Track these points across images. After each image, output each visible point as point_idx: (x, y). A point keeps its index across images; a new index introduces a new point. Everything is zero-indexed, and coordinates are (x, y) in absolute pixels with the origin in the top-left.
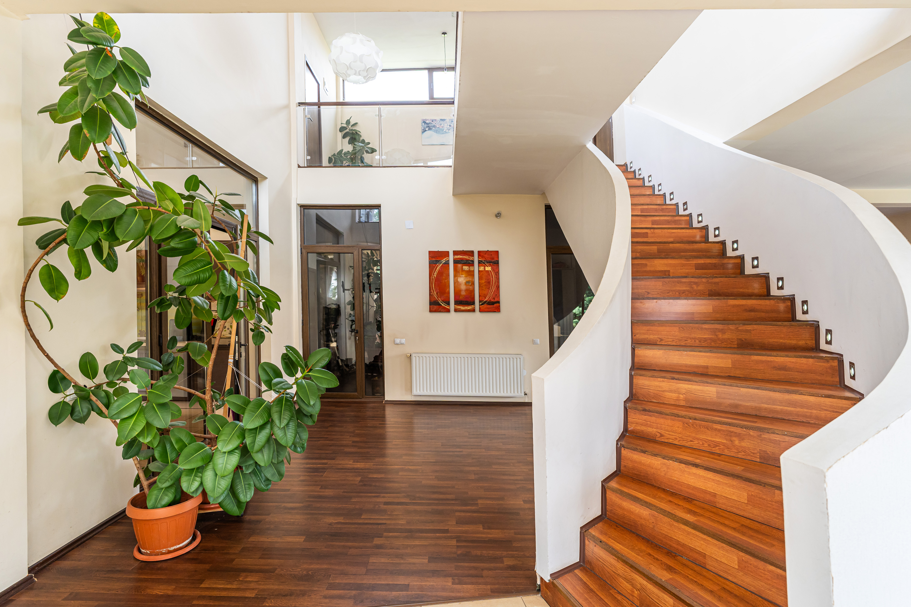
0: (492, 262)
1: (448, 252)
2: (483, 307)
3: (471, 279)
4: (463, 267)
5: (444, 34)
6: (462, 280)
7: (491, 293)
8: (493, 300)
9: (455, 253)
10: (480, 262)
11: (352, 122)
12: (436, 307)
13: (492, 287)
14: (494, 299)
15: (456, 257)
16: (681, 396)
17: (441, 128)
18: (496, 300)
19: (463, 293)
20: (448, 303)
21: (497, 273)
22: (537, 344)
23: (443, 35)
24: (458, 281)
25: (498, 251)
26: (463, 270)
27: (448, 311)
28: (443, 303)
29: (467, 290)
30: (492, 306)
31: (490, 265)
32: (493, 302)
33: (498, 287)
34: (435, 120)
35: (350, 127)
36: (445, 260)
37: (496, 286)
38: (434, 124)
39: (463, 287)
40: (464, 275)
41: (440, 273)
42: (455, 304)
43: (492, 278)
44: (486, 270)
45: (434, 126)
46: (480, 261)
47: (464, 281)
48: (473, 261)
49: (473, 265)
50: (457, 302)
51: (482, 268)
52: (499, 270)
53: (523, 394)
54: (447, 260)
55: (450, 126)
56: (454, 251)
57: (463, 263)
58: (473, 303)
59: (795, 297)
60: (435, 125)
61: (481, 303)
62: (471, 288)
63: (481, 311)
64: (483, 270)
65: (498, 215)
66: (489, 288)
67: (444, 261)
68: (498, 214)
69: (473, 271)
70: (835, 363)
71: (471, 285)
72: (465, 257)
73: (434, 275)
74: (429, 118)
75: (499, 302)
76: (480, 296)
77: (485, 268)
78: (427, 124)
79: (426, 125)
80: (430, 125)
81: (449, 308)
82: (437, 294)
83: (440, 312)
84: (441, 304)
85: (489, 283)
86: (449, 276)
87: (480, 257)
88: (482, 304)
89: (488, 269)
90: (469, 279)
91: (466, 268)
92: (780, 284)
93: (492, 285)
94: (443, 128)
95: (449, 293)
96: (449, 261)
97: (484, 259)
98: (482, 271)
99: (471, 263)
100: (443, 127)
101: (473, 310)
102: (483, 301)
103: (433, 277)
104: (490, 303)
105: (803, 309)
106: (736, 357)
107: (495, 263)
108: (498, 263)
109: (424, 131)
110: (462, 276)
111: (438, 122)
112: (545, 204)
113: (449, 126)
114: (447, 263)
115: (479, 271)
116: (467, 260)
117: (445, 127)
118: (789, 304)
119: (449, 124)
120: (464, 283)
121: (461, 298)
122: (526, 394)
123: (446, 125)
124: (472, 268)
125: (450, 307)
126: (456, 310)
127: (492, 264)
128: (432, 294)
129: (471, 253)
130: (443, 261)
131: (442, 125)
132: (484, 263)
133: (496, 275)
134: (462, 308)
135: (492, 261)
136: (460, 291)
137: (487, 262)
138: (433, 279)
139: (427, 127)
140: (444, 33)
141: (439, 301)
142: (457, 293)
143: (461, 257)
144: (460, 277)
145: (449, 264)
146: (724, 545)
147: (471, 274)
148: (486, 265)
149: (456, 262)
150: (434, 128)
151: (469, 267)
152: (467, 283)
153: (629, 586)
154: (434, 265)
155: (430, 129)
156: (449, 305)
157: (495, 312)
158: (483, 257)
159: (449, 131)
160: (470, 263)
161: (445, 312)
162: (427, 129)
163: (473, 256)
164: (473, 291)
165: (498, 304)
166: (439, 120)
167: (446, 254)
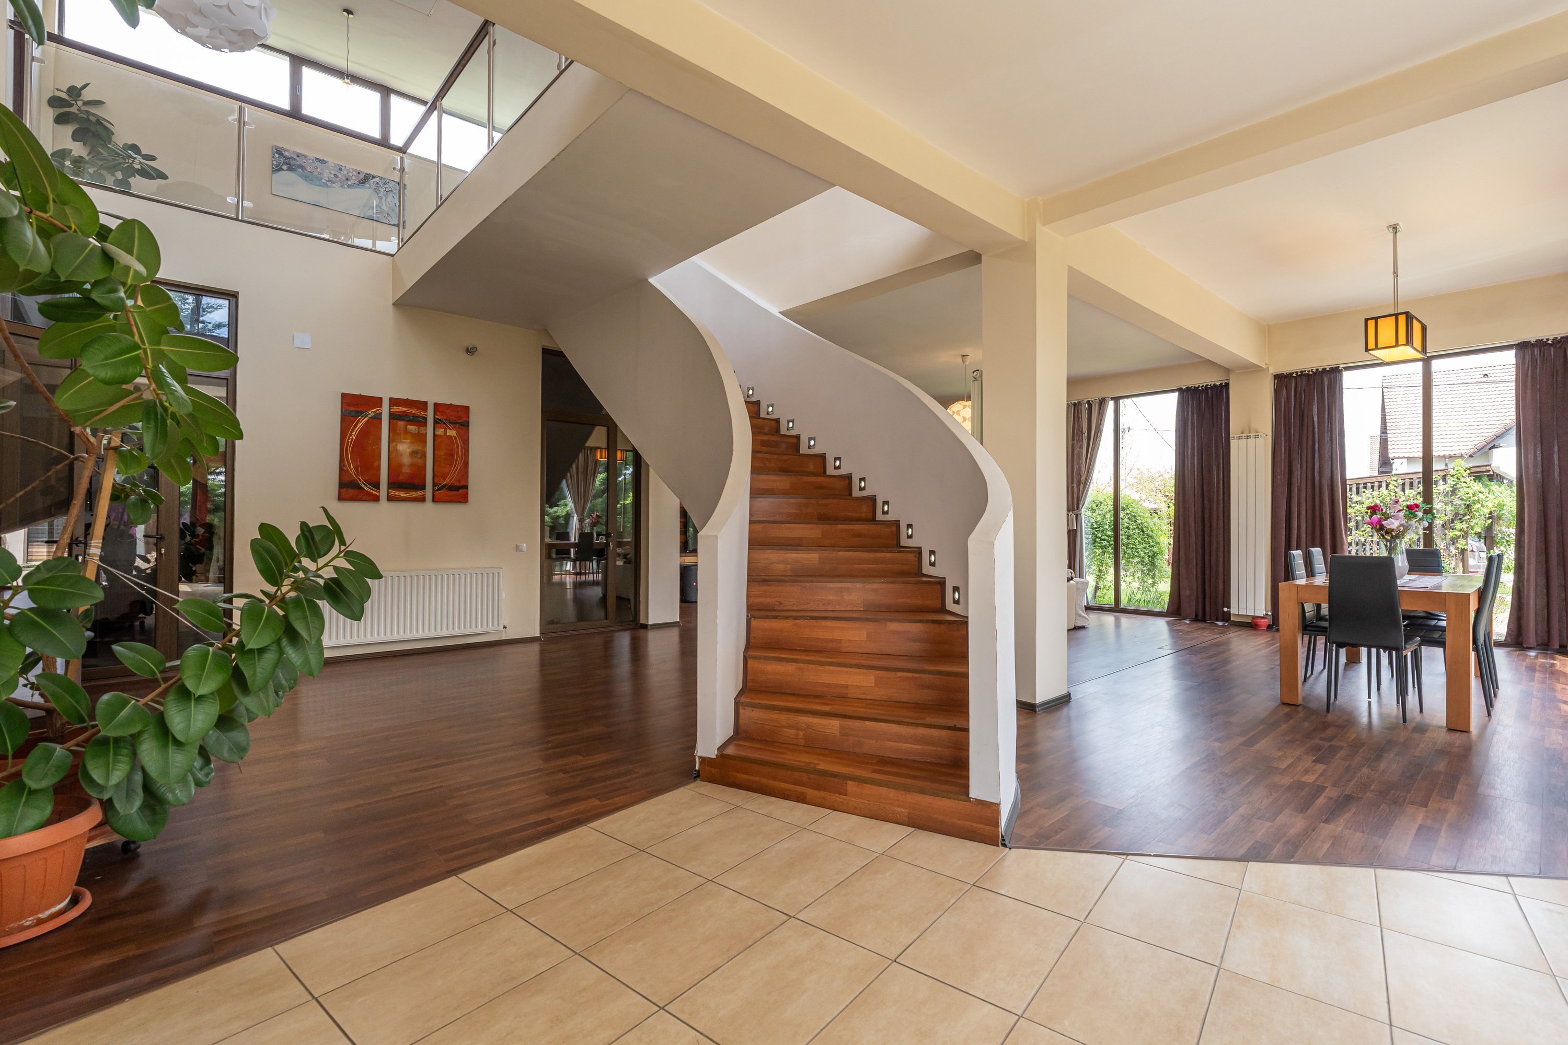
0: (458, 423)
1: (381, 399)
2: (439, 493)
3: (420, 448)
4: (408, 426)
5: (348, 14)
6: (404, 448)
7: (455, 471)
8: (457, 484)
9: (393, 402)
10: (436, 422)
11: (87, 95)
12: (352, 492)
13: (456, 463)
14: (459, 481)
15: (395, 408)
16: (789, 566)
17: (316, 173)
18: (462, 483)
19: (406, 470)
20: (377, 486)
21: (466, 442)
22: (521, 551)
23: (345, 14)
24: (396, 449)
25: (468, 407)
26: (406, 431)
27: (376, 499)
28: (366, 486)
29: (412, 465)
30: (455, 493)
31: (455, 427)
32: (456, 486)
33: (466, 464)
34: (305, 156)
35: (80, 103)
36: (374, 412)
37: (464, 462)
38: (300, 161)
39: (406, 460)
40: (408, 441)
41: (364, 433)
42: (389, 488)
43: (458, 448)
44: (448, 434)
45: (301, 167)
46: (438, 419)
47: (409, 450)
48: (426, 419)
49: (425, 424)
50: (392, 485)
51: (440, 432)
52: (468, 438)
53: (501, 628)
54: (378, 412)
55: (336, 176)
56: (391, 399)
57: (408, 421)
58: (423, 487)
59: (853, 475)
60: (304, 164)
61: (436, 488)
62: (420, 462)
63: (434, 500)
64: (443, 434)
65: (470, 351)
66: (451, 465)
67: (373, 414)
68: (472, 348)
69: (426, 435)
70: (894, 528)
71: (420, 458)
72: (411, 410)
73: (350, 435)
74: (292, 147)
75: (466, 487)
76: (434, 476)
77: (445, 432)
78: (285, 157)
79: (283, 160)
80: (292, 162)
81: (378, 494)
82: (356, 468)
83: (361, 500)
84: (363, 486)
85: (452, 455)
86: (380, 439)
87: (438, 413)
88: (438, 490)
89: (452, 433)
90: (417, 448)
91: (412, 428)
92: (838, 463)
93: (457, 460)
94: (320, 176)
95: (379, 468)
96: (381, 413)
97: (445, 417)
98: (440, 436)
99: (422, 422)
100: (320, 173)
101: (423, 499)
102: (440, 484)
103: (349, 439)
104: (452, 488)
105: (860, 486)
106: (826, 527)
107: (463, 425)
108: (468, 426)
109: (277, 169)
110: (406, 442)
111: (311, 161)
112: (543, 345)
113: (332, 176)
114: (378, 418)
115: (435, 436)
116: (415, 416)
117: (325, 175)
118: (847, 482)
119: (333, 172)
120: (407, 453)
121: (401, 477)
122: (505, 627)
123: (328, 171)
124: (422, 430)
125: (379, 492)
126: (390, 499)
127: (457, 426)
128: (345, 468)
129: (423, 405)
130: (371, 413)
131: (319, 170)
132: (444, 423)
133: (464, 444)
134: (403, 494)
135: (459, 421)
136: (400, 466)
137: (450, 423)
138: (348, 442)
139: (285, 163)
140: (349, 12)
141: (359, 482)
142: (394, 469)
143: (404, 409)
144: (401, 442)
145: (381, 419)
146: (864, 670)
147: (421, 438)
148: (448, 426)
149: (393, 417)
150: (300, 170)
151: (418, 429)
152: (413, 454)
153: (793, 732)
154: (351, 418)
155: (290, 169)
156: (379, 489)
157: (460, 502)
158: (443, 413)
159: (334, 185)
160: (420, 421)
161: (369, 500)
162: (285, 167)
163: (426, 410)
164: (424, 467)
165: (464, 490)
166: (311, 158)
167: (377, 402)
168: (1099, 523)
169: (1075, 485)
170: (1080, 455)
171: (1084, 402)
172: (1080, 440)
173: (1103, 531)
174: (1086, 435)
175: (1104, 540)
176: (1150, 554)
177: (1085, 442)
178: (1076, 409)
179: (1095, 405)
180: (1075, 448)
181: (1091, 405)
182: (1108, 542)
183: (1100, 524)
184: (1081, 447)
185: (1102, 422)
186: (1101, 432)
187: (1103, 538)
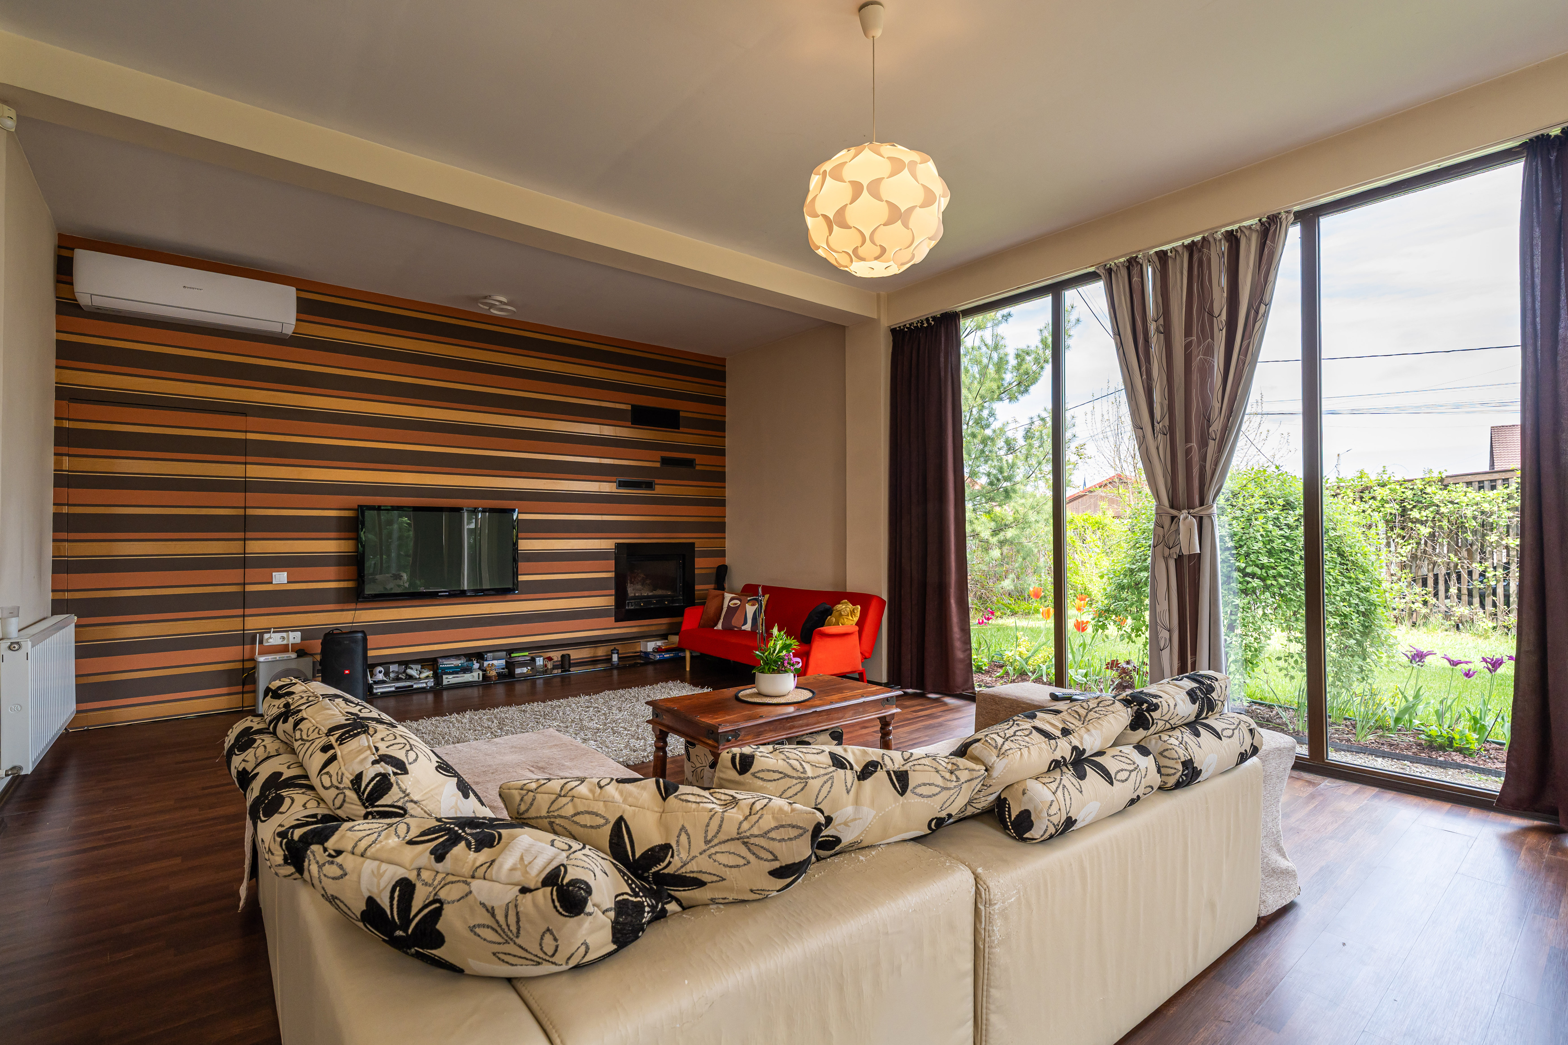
168: (1236, 538)
169: (1194, 445)
170: (1205, 371)
171: (1219, 236)
172: (1207, 333)
173: (1247, 555)
174: (1224, 317)
175: (1253, 576)
176: (1362, 608)
177: (1220, 337)
178: (1195, 257)
179: (1249, 239)
180: (1195, 353)
181: (1238, 241)
182: (1263, 579)
183: (1240, 539)
184: (1209, 351)
185: (1271, 278)
186: (1268, 305)
187: (1249, 570)
